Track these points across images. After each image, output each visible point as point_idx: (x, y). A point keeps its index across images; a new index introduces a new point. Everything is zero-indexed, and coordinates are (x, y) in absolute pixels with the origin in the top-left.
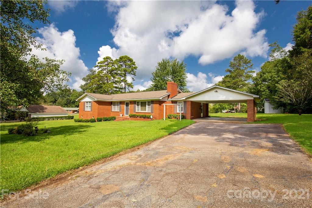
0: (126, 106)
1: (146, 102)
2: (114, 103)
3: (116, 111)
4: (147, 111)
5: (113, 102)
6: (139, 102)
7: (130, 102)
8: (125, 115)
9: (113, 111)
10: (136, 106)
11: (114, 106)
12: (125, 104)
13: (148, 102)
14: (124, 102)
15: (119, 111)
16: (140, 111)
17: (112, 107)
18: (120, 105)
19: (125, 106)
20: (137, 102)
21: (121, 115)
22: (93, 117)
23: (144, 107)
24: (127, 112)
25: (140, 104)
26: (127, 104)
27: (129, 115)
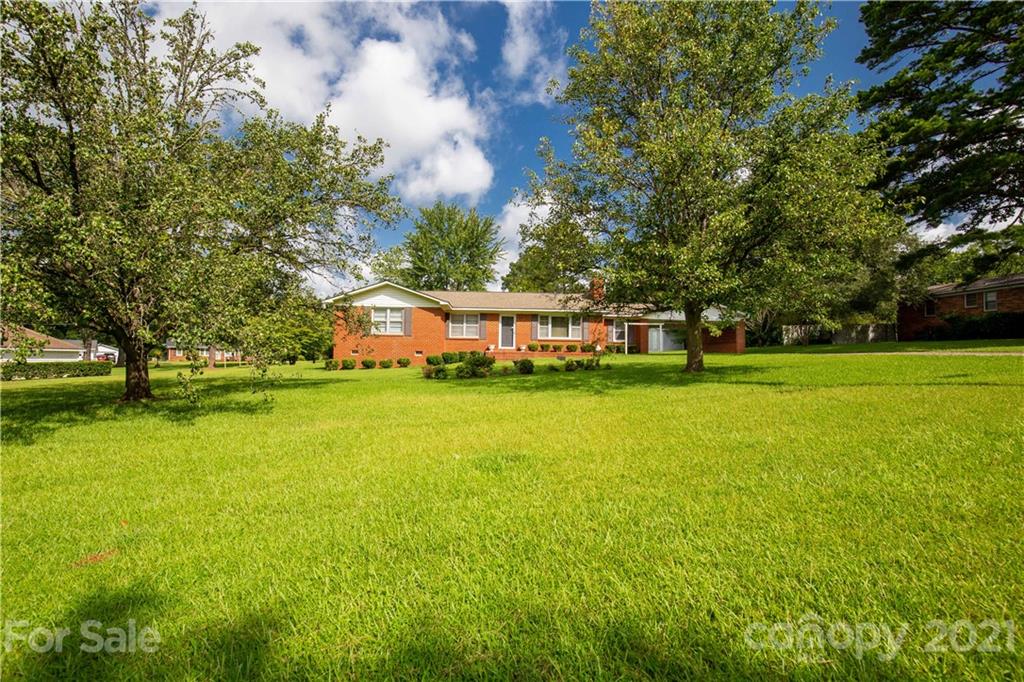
0: (503, 325)
1: (567, 318)
2: (454, 316)
3: (465, 337)
4: (570, 338)
5: (451, 313)
6: (547, 317)
7: (517, 315)
8: (500, 347)
9: (451, 337)
10: (539, 325)
11: (453, 323)
12: (498, 320)
13: (574, 318)
14: (498, 315)
15: (477, 337)
16: (550, 338)
17: (448, 326)
18: (483, 322)
19: (500, 325)
20: (542, 317)
21: (492, 347)
22: (417, 352)
23: (563, 330)
24: (507, 341)
25: (550, 320)
26: (508, 321)
27: (514, 347)
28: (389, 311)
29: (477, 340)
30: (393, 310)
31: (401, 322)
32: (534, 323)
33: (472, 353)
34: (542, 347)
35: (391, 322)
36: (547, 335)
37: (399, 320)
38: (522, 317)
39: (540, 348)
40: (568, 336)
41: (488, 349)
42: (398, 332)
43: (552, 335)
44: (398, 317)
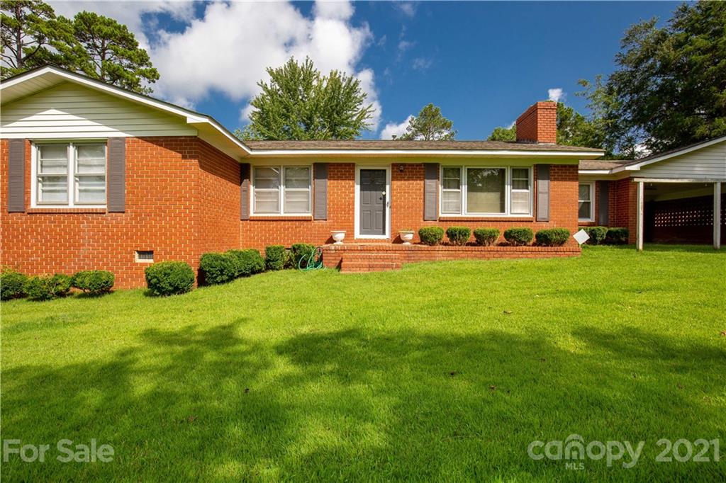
0: (363, 188)
1: (502, 172)
2: (257, 168)
3: (282, 214)
4: (507, 215)
5: (253, 163)
6: (457, 171)
7: (394, 165)
8: (357, 235)
9: (252, 214)
10: (440, 187)
11: (257, 185)
12: (354, 179)
13: (516, 171)
14: (352, 166)
15: (310, 215)
16: (465, 214)
17: (247, 191)
18: (321, 182)
19: (357, 188)
20: (446, 170)
21: (340, 236)
22: (143, 253)
23: (493, 197)
24: (373, 222)
25: (464, 177)
26: (373, 180)
27: (387, 235)
28: (72, 150)
29: (307, 220)
30: (84, 146)
31: (100, 178)
32: (428, 182)
33: (294, 249)
34: (451, 235)
35: (80, 178)
36: (459, 209)
37: (102, 171)
38: (405, 169)
39: (446, 239)
40: (502, 210)
41: (331, 241)
42: (99, 201)
43: (469, 210)
44: (98, 164)
